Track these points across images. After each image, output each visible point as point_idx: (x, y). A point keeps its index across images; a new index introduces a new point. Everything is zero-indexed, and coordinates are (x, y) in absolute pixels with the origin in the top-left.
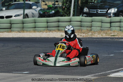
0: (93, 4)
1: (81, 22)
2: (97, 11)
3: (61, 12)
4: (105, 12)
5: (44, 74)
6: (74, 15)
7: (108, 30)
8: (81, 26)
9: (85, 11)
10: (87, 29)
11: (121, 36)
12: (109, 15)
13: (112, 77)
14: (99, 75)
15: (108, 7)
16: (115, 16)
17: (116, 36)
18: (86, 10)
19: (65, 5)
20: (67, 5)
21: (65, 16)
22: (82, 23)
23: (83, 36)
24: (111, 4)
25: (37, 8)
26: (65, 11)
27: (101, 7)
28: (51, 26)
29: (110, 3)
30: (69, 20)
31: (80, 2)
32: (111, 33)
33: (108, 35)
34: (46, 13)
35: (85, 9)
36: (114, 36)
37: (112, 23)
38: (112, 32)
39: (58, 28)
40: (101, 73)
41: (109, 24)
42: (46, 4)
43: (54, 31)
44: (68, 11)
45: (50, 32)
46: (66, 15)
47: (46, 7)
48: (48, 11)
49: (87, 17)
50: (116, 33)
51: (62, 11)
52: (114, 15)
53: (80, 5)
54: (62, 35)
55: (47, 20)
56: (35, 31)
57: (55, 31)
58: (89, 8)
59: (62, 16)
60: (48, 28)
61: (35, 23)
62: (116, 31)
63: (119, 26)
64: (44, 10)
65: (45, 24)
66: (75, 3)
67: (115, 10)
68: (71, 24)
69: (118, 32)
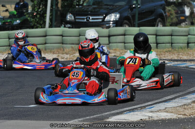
0: (82, 8)
1: (62, 36)
2: (88, 19)
3: (31, 22)
4: (101, 20)
5: (5, 119)
6: (51, 26)
8: (63, 44)
9: (68, 20)
10: (72, 47)
12: (107, 25)
14: (91, 119)
15: (105, 11)
16: (116, 26)
18: (70, 17)
19: (36, 10)
20: (40, 10)
21: (37, 28)
22: (64, 38)
23: (67, 59)
24: (111, 7)
26: (37, 20)
27: (94, 12)
29: (108, 5)
30: (45, 35)
31: (59, 5)
32: (111, 53)
34: (7, 23)
35: (69, 15)
37: (112, 38)
38: (111, 51)
40: (95, 116)
41: (107, 38)
42: (7, 10)
44: (41, 20)
46: (38, 25)
47: (7, 14)
48: (9, 21)
49: (72, 28)
50: (119, 53)
51: (32, 20)
52: (114, 25)
53: (60, 9)
55: (9, 34)
58: (75, 15)
59: (32, 27)
62: (118, 49)
63: (122, 41)
64: (4, 18)
66: (52, 6)
67: (116, 16)
68: (46, 40)
69: (121, 51)
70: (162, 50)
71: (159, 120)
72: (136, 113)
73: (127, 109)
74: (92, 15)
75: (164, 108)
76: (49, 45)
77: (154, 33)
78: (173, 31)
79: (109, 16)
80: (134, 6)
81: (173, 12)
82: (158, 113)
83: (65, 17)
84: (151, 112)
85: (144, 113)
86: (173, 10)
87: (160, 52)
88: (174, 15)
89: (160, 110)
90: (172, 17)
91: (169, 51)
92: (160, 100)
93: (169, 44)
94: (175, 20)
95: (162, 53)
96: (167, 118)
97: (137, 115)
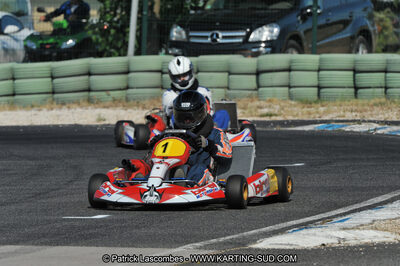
0: (202, 14)
1: (161, 72)
2: (215, 36)
3: (97, 43)
4: (241, 40)
5: (42, 244)
6: (138, 52)
7: (250, 96)
8: (162, 88)
9: (174, 39)
11: (294, 116)
12: (254, 50)
13: (263, 250)
14: (220, 243)
16: (273, 51)
17: (276, 115)
18: (177, 33)
19: (108, 19)
20: (115, 19)
21: (110, 55)
22: (165, 76)
25: (19, 31)
27: (228, 23)
28: (65, 90)
30: (124, 69)
31: (156, 9)
32: (261, 108)
33: (251, 112)
34: (47, 46)
35: (175, 30)
36: (271, 115)
37: (263, 76)
38: (262, 103)
39: (86, 93)
40: (228, 238)
41: (254, 77)
43: (74, 106)
44: (118, 39)
45: (60, 108)
46: (112, 50)
47: (48, 27)
48: (51, 40)
50: (278, 107)
51: (100, 40)
52: (269, 49)
53: (158, 15)
54: (99, 115)
55: (52, 69)
56: (12, 106)
57: (77, 103)
58: (189, 26)
59: (100, 55)
60: (56, 96)
61: (14, 79)
62: (275, 99)
63: (285, 82)
64: (41, 36)
65: (44, 84)
66: (140, 11)
67: (272, 32)
68: (128, 80)
69: (282, 104)
70: (366, 101)
71: (361, 246)
72: (312, 231)
73: (294, 222)
74: (222, 30)
75: (369, 221)
76: (134, 91)
77: (351, 66)
78: (388, 62)
79: (257, 31)
80: (309, 11)
81: (389, 23)
82: (357, 231)
83: (168, 32)
84: (344, 229)
85: (328, 232)
86: (388, 19)
87: (363, 105)
88: (392, 29)
89: (362, 225)
90: (386, 33)
91: (381, 104)
92: (362, 205)
93: (380, 90)
94: (393, 40)
95: (366, 107)
96: (377, 241)
97: (315, 235)
